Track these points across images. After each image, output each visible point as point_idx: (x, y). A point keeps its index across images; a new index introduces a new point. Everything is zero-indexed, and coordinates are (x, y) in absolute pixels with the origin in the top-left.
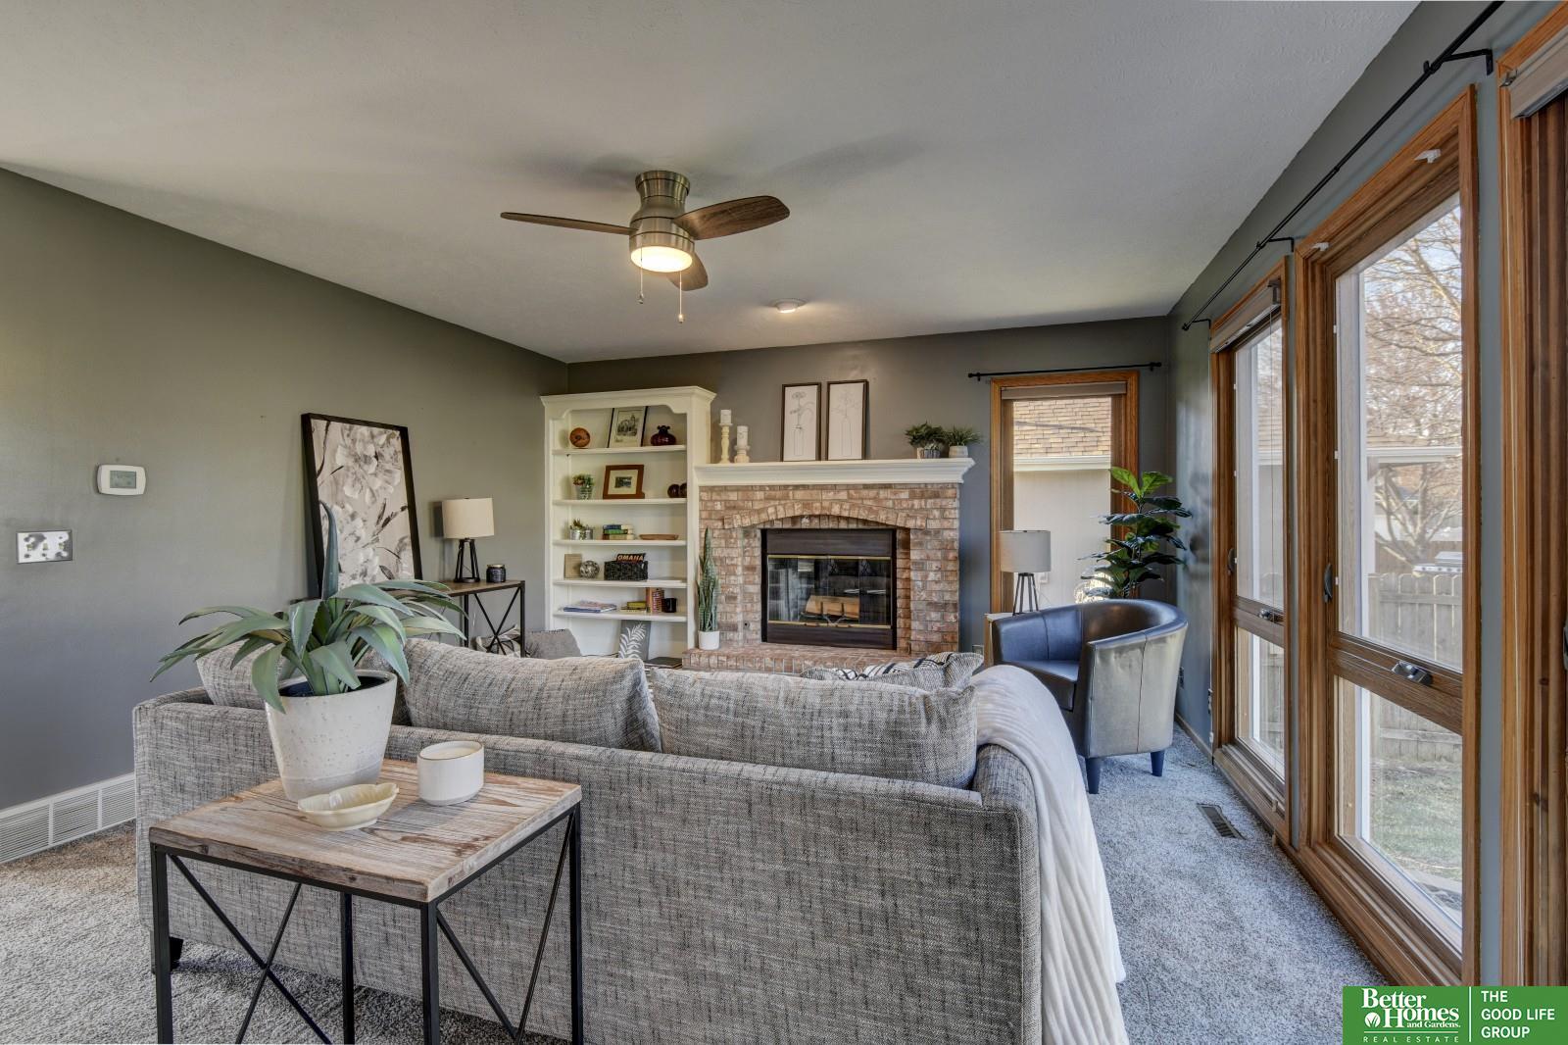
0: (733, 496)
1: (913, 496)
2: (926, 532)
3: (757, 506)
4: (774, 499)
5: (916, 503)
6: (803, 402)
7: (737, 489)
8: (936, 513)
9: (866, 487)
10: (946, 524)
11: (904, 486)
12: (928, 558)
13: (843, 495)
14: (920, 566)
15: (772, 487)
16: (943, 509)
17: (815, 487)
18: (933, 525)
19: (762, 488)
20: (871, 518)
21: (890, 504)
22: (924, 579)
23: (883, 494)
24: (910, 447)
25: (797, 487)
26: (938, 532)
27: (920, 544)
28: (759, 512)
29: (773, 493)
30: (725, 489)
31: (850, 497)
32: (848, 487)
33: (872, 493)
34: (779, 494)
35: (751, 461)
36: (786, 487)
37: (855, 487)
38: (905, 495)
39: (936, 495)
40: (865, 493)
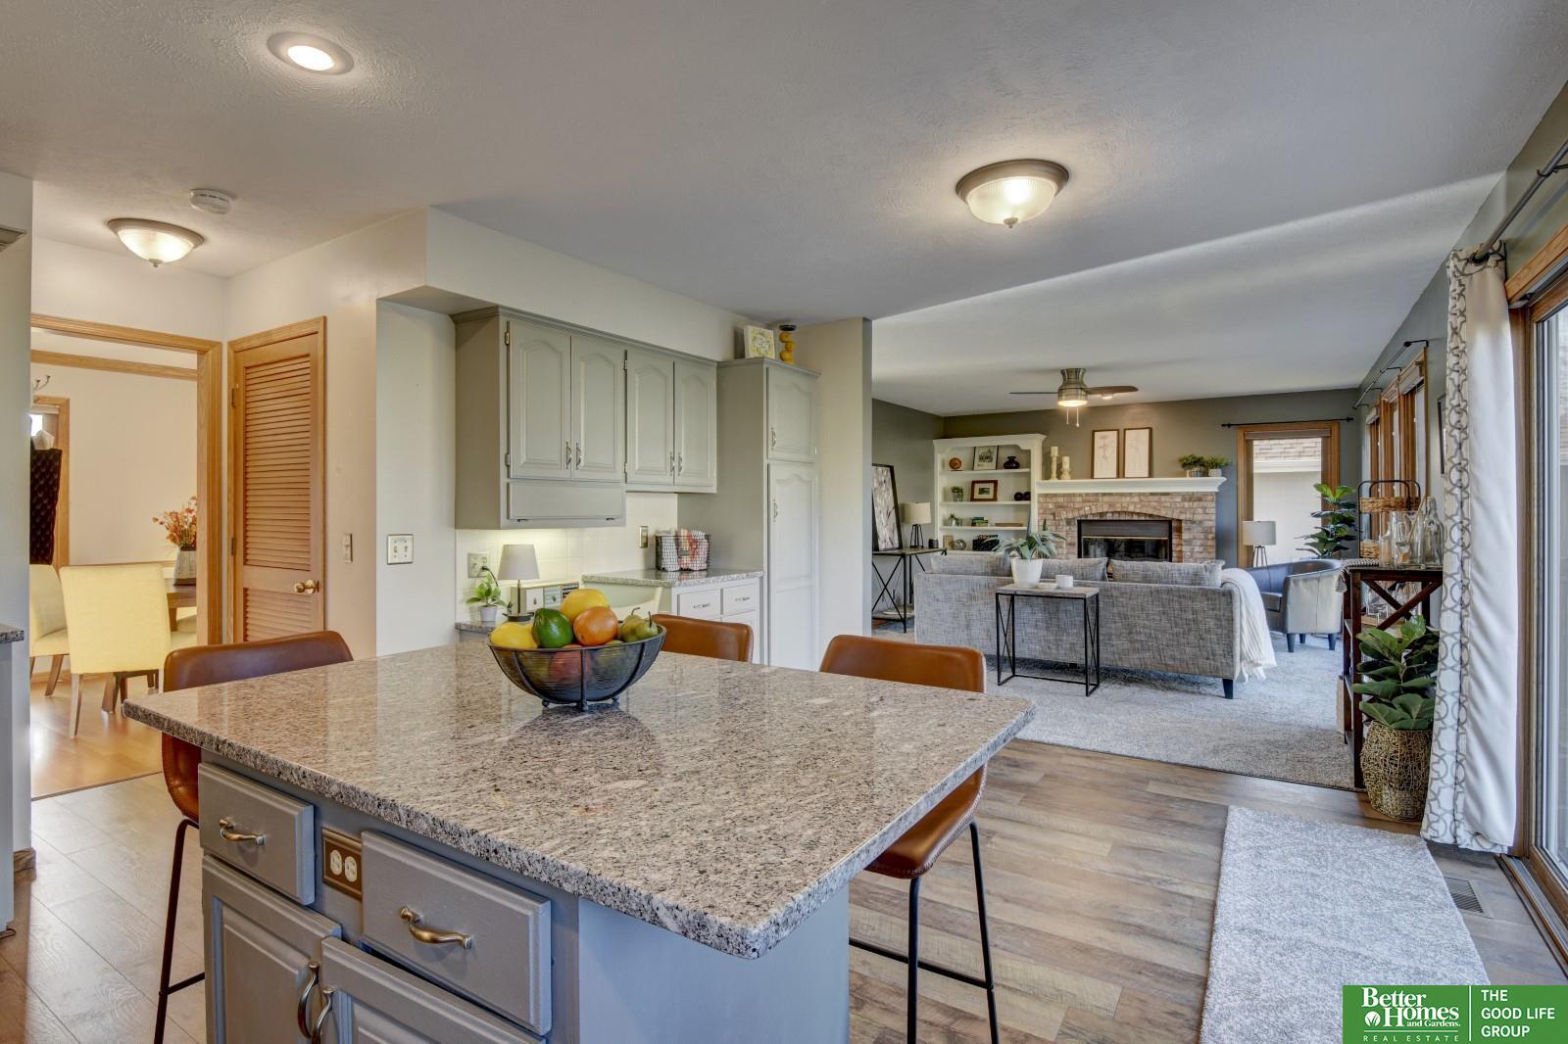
0: (1061, 500)
1: (1184, 500)
2: (1193, 522)
3: (1077, 506)
4: (1089, 502)
5: (1186, 504)
6: (1107, 441)
7: (1064, 495)
8: (1200, 511)
9: (1152, 494)
10: (1206, 517)
11: (1178, 494)
12: (1194, 538)
13: (1136, 499)
14: (1189, 542)
15: (1087, 494)
16: (1204, 508)
17: (1117, 494)
18: (1197, 518)
19: (1080, 495)
20: (1156, 513)
21: (1168, 505)
22: (1192, 552)
23: (1163, 498)
24: (1181, 469)
25: (1104, 494)
26: (1201, 522)
27: (1189, 529)
28: (1079, 509)
29: (1088, 498)
30: (1056, 495)
31: (1141, 500)
32: (1139, 494)
33: (1156, 498)
34: (1092, 498)
35: (1072, 478)
36: (1097, 494)
37: (1144, 494)
38: (1178, 499)
39: (1200, 500)
40: (1151, 498)
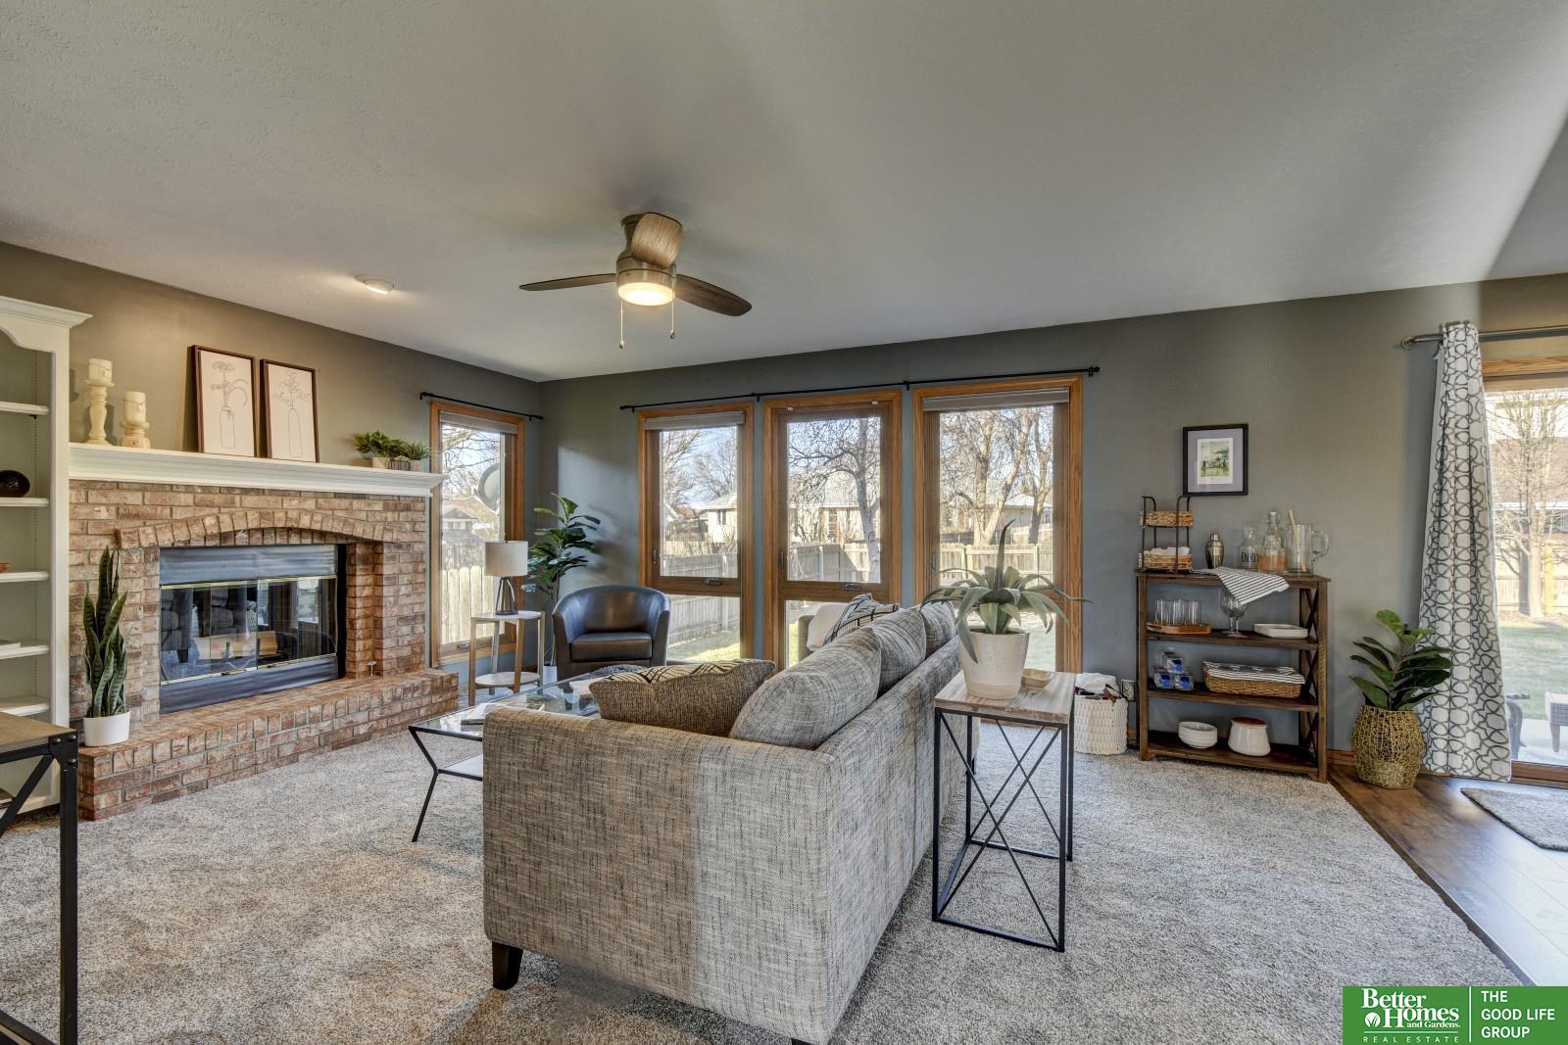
0: (134, 499)
1: (386, 508)
2: (399, 546)
3: (179, 514)
4: (211, 505)
5: (390, 516)
6: (230, 377)
7: (144, 487)
8: (408, 526)
9: (338, 495)
10: (416, 537)
11: (379, 497)
12: (401, 572)
13: (310, 504)
14: (393, 580)
15: (206, 489)
16: (414, 523)
17: (272, 492)
18: (405, 538)
19: (189, 489)
20: (347, 531)
21: (363, 515)
22: (396, 595)
23: (356, 504)
25: (246, 491)
26: (409, 545)
27: (393, 558)
28: (187, 523)
29: (210, 497)
30: (117, 485)
31: (318, 507)
32: (317, 495)
33: (345, 503)
34: (218, 499)
35: (152, 447)
36: (230, 490)
37: (324, 495)
38: (379, 506)
39: (408, 509)
40: (336, 502)
